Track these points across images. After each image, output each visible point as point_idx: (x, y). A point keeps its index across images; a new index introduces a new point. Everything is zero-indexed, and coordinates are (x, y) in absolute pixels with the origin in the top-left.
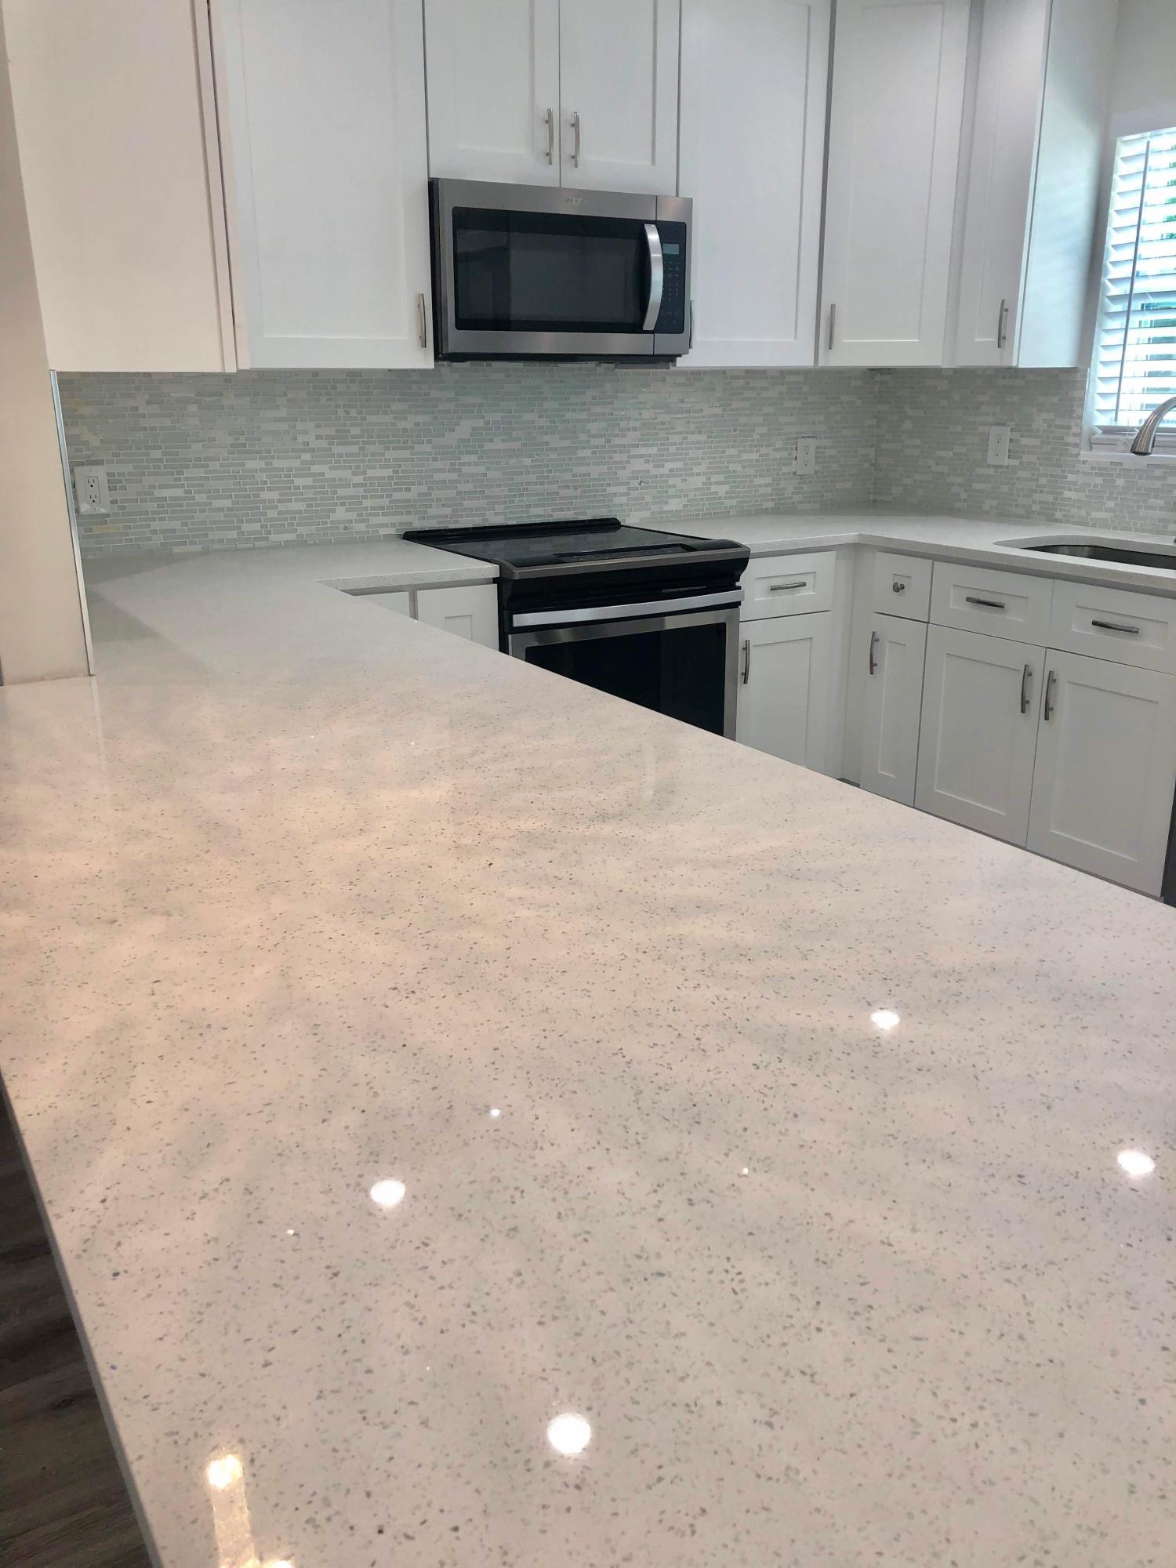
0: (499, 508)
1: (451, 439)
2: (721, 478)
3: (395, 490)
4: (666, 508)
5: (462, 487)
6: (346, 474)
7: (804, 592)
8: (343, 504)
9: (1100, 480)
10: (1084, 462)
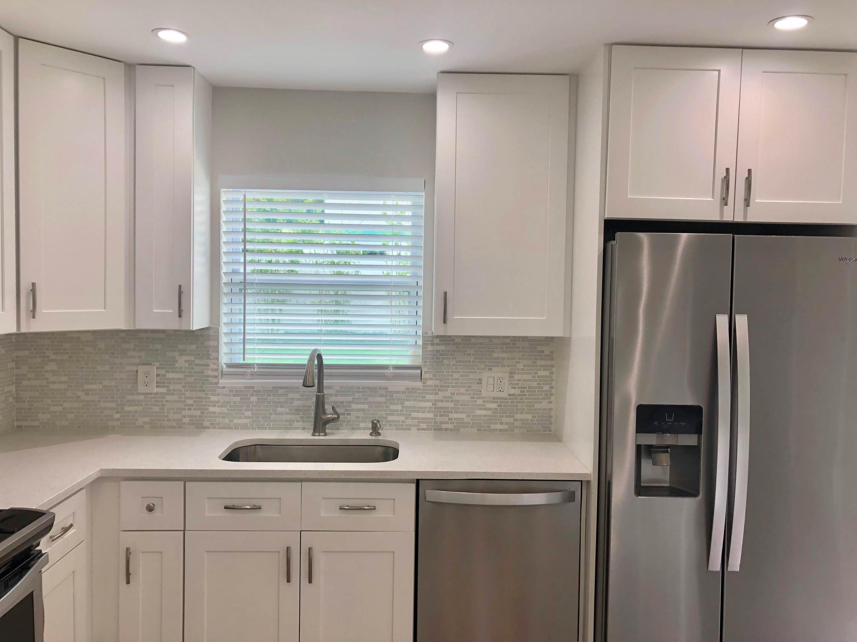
7: (69, 533)
9: (238, 399)
10: (223, 388)
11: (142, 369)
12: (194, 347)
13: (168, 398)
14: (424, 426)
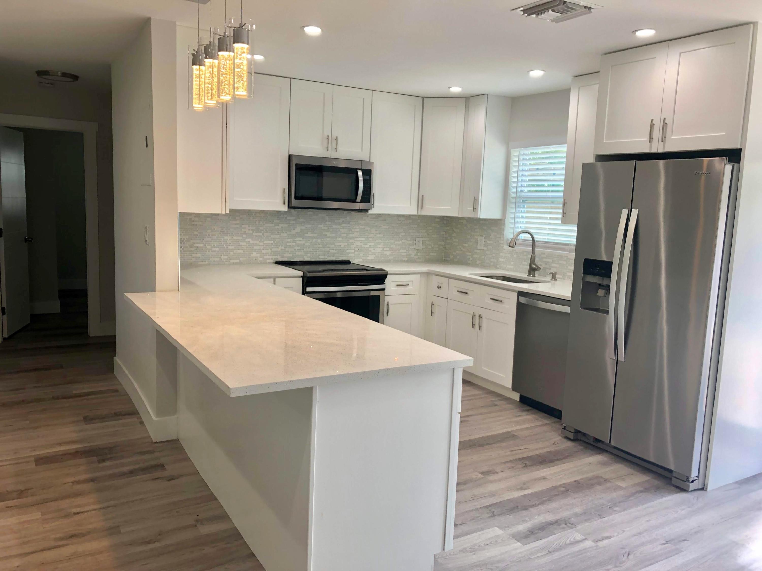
0: (309, 255)
1: (293, 232)
2: (388, 249)
3: (274, 248)
4: (368, 258)
5: (296, 248)
6: (257, 242)
7: (408, 288)
8: (256, 251)
9: (509, 255)
10: (505, 249)
11: (479, 238)
12: (496, 229)
13: (487, 252)
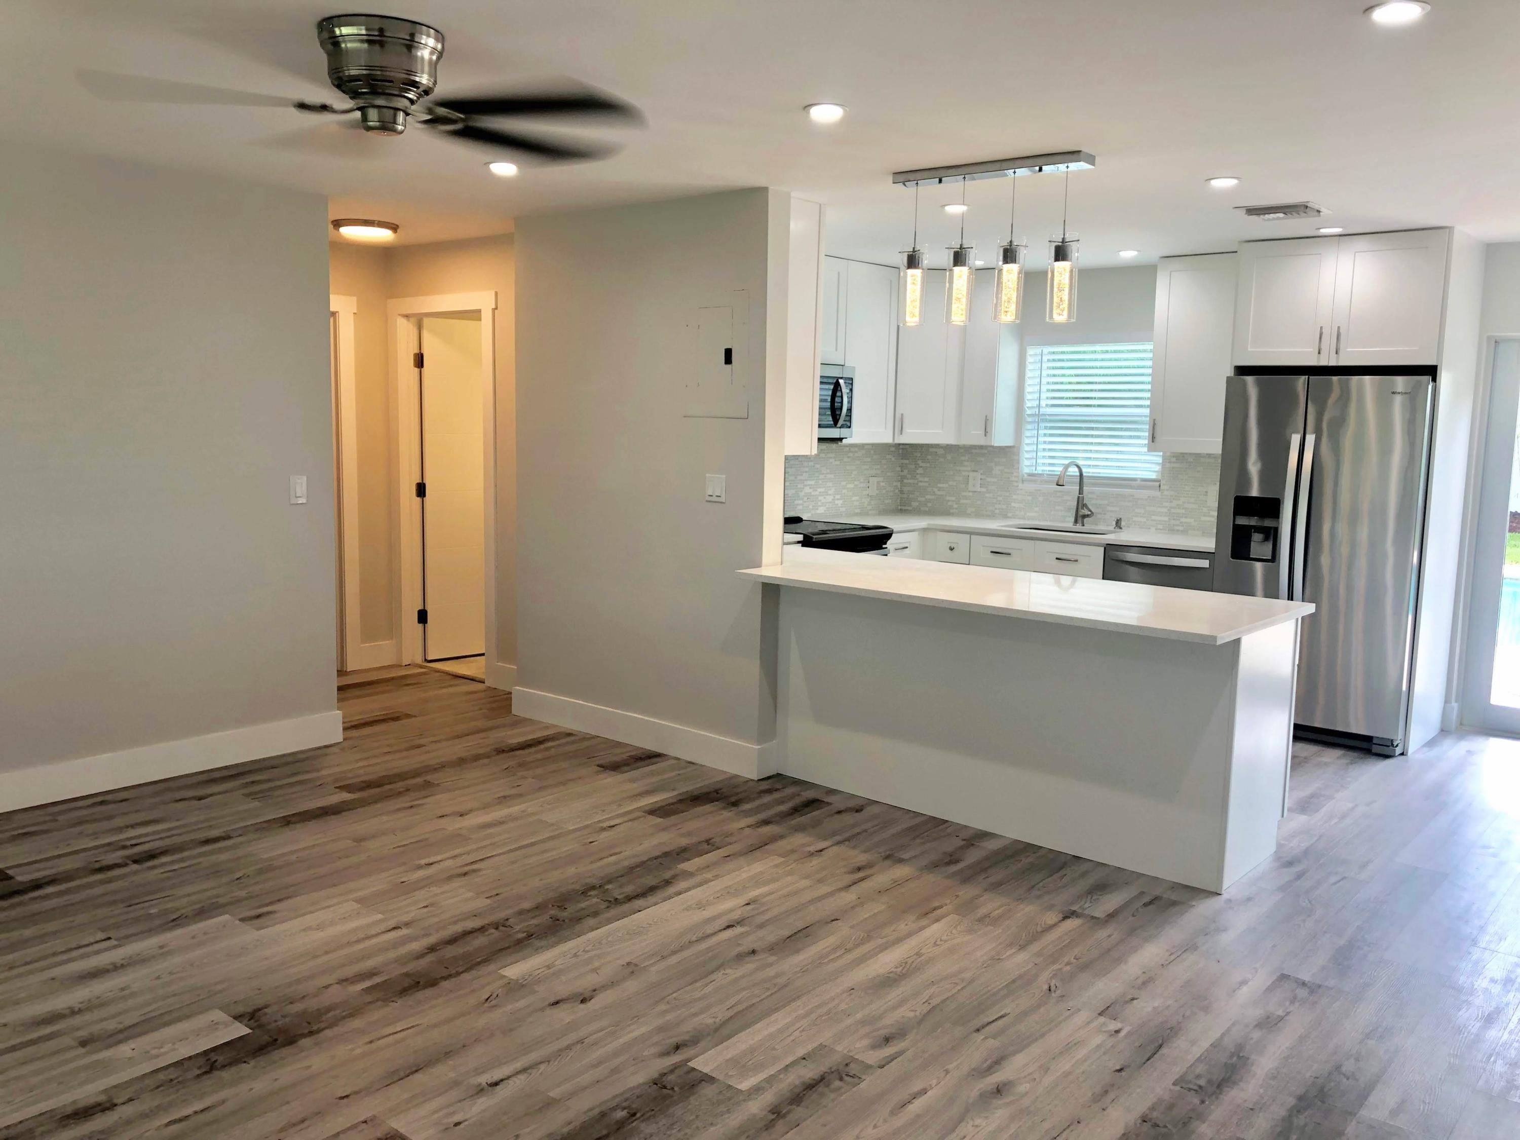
7: (907, 551)
9: (1030, 498)
10: (1021, 489)
11: (972, 474)
12: (1004, 460)
13: (987, 495)
14: (1161, 527)
